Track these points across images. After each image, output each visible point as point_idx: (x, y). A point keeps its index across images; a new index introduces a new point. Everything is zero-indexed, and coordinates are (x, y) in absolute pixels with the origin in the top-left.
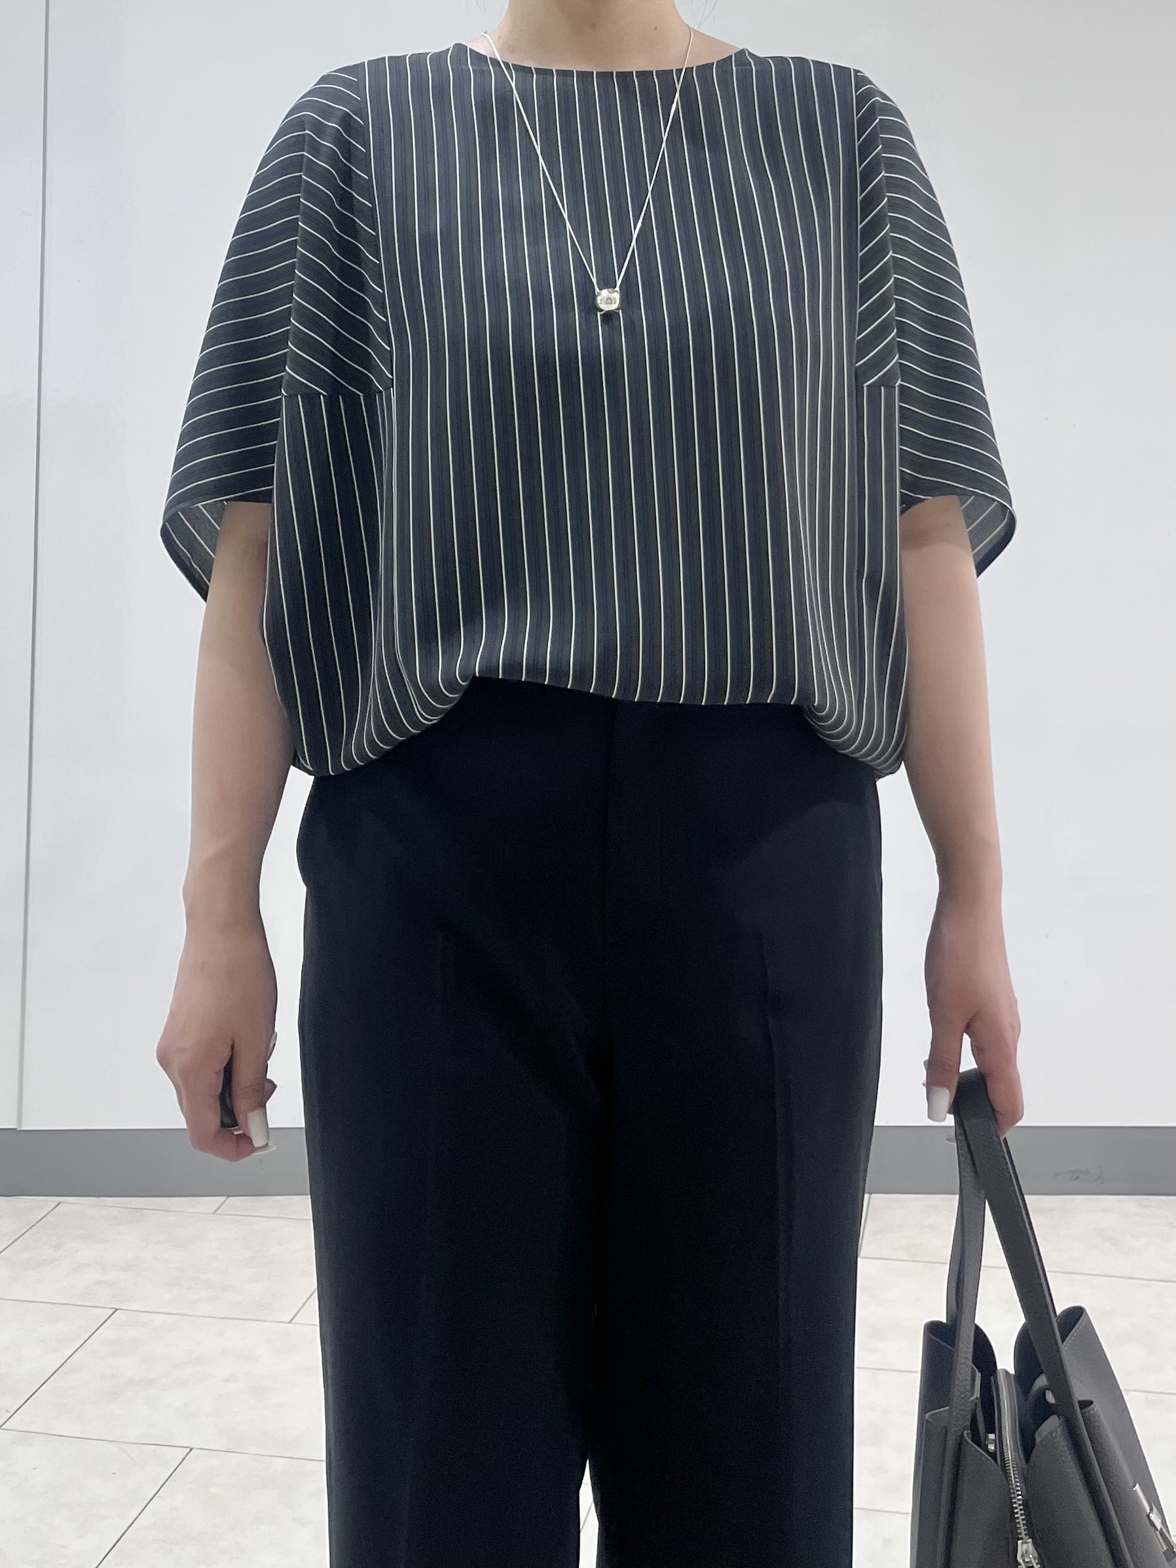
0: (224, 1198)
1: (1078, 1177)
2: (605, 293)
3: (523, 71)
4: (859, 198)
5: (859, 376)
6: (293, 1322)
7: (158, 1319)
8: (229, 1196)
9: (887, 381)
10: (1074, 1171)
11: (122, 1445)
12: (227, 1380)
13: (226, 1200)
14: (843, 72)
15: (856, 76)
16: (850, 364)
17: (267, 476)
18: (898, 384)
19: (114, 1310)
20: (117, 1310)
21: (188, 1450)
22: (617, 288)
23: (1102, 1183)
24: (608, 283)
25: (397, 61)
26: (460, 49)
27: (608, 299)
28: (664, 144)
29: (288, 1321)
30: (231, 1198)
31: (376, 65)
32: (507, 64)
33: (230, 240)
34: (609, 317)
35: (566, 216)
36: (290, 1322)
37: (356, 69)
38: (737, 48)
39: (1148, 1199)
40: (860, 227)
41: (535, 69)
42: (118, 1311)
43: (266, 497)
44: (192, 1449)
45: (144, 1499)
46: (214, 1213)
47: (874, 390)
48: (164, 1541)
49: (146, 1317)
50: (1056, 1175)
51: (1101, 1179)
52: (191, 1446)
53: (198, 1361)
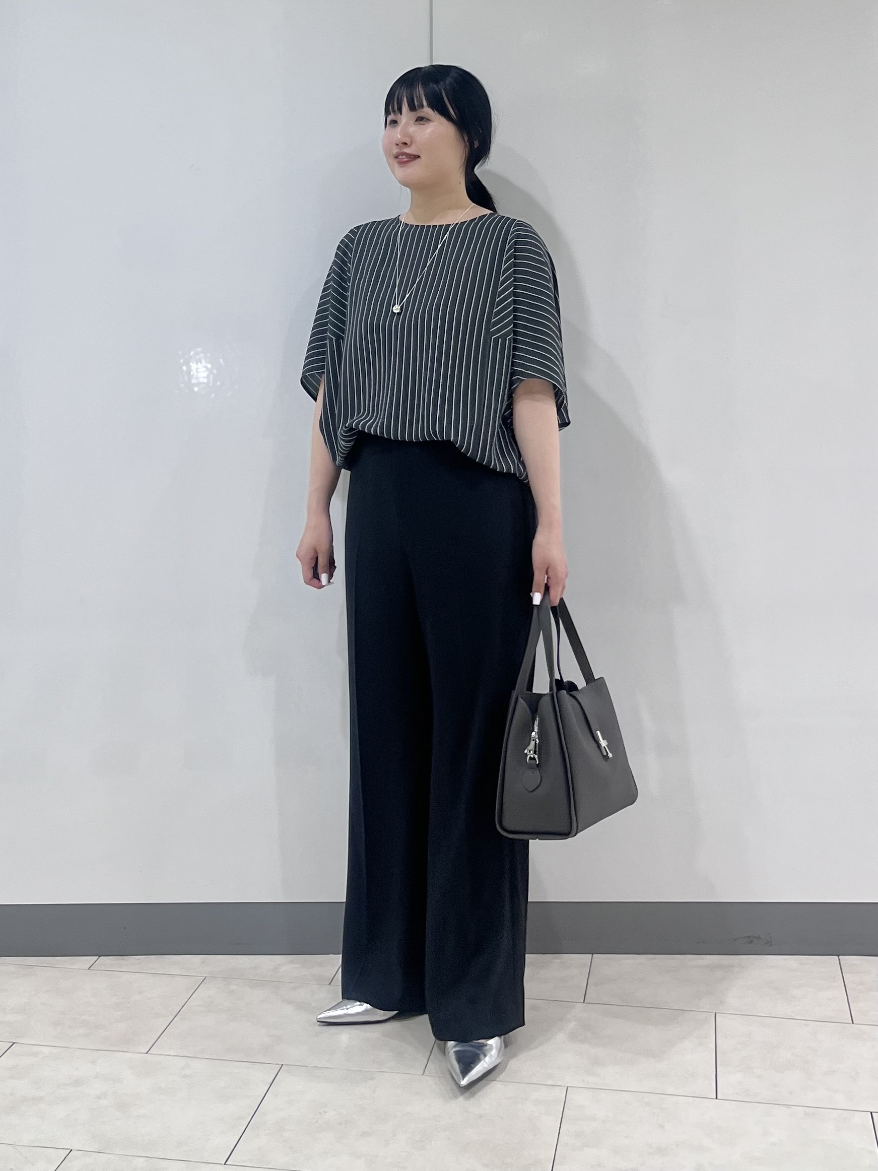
0: (97, 957)
1: (755, 942)
2: (396, 306)
5: (490, 334)
6: (150, 1052)
7: (46, 1050)
8: (100, 956)
10: (749, 937)
11: (18, 1148)
13: (98, 959)
16: (487, 330)
18: (509, 337)
19: (11, 1044)
20: (14, 1043)
21: (69, 1151)
22: (401, 305)
23: (771, 946)
27: (397, 308)
29: (146, 1052)
36: (147, 1053)
39: (806, 958)
42: (15, 1045)
44: (71, 1150)
46: (88, 969)
49: (36, 1049)
50: (735, 940)
51: (769, 943)
52: (72, 1149)
53: (76, 1083)
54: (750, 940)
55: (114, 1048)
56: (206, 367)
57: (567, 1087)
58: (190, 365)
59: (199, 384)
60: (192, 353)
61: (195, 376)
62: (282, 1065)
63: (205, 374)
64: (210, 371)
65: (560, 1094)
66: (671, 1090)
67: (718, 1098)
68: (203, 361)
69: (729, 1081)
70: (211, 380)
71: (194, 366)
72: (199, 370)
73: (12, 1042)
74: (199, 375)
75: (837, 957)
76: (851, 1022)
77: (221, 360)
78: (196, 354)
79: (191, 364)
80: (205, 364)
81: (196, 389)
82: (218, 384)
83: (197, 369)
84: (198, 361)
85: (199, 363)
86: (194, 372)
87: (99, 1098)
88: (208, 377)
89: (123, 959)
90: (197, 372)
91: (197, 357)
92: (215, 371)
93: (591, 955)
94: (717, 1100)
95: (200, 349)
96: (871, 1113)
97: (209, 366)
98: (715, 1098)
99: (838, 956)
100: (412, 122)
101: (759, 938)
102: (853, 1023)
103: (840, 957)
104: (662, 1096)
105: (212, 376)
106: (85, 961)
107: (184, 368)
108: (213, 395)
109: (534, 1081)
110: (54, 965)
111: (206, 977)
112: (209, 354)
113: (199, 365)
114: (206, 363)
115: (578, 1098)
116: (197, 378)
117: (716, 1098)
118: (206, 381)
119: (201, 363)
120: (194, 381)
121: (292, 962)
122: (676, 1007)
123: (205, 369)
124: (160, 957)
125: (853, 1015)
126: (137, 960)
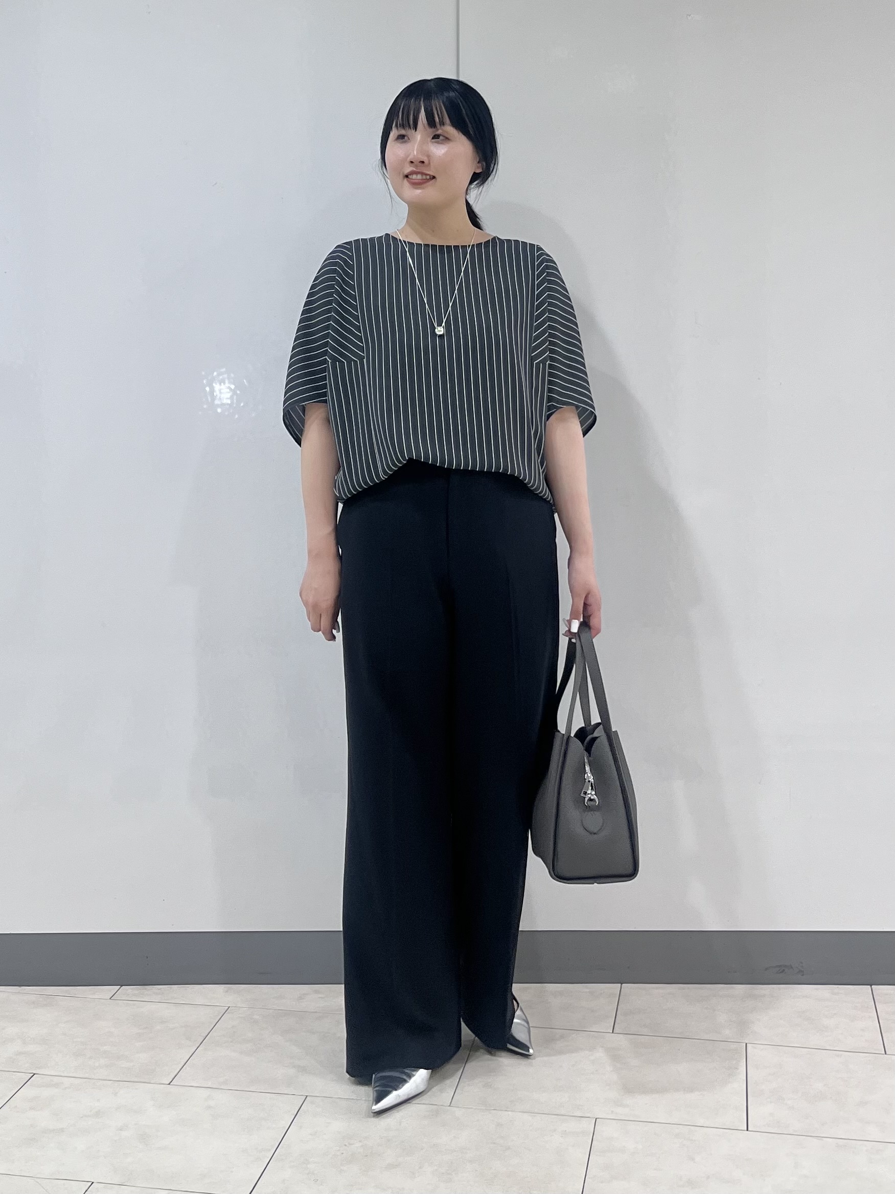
0: (118, 987)
1: (784, 970)
2: (439, 328)
3: (411, 244)
4: (536, 294)
5: (532, 359)
6: (172, 1083)
7: (67, 1081)
8: (122, 986)
9: (544, 362)
10: (781, 966)
11: (38, 1180)
13: (120, 988)
14: (532, 246)
15: (537, 247)
16: (529, 355)
17: (325, 394)
18: (547, 363)
19: (32, 1075)
20: (34, 1074)
21: (90, 1183)
22: (444, 324)
23: (803, 975)
24: (440, 325)
25: (364, 240)
26: (387, 235)
27: (440, 331)
28: (462, 273)
29: (168, 1083)
30: (123, 988)
31: (357, 241)
32: (405, 242)
33: (302, 309)
34: (441, 336)
35: (426, 302)
36: (169, 1084)
37: (349, 243)
38: (492, 236)
39: (838, 987)
40: (536, 304)
41: (416, 244)
43: (325, 401)
44: (93, 1183)
46: (110, 999)
47: (538, 364)
49: (56, 1079)
50: (766, 969)
51: (801, 972)
52: (93, 1181)
53: (98, 1114)
54: (782, 969)
55: (136, 1080)
56: (229, 388)
57: (596, 1119)
58: (213, 386)
59: (223, 405)
60: (215, 374)
61: (218, 397)
62: (307, 1096)
63: (229, 395)
64: (234, 391)
65: (588, 1126)
66: (701, 1122)
67: (749, 1129)
68: (227, 381)
69: (760, 1112)
70: (235, 401)
71: (217, 387)
72: (222, 391)
73: (32, 1073)
74: (222, 396)
75: (869, 986)
76: (883, 1052)
77: (245, 381)
78: (219, 375)
79: (214, 384)
80: (229, 385)
81: (219, 410)
82: (242, 405)
83: (220, 390)
84: (222, 382)
85: (222, 384)
86: (217, 393)
87: (121, 1130)
88: (231, 398)
89: (146, 989)
90: (220, 393)
91: (221, 377)
92: (238, 392)
93: (620, 984)
94: (748, 1132)
95: (223, 370)
97: (233, 387)
98: (746, 1129)
99: (871, 985)
100: (429, 139)
101: (791, 967)
102: (886, 1053)
103: (873, 986)
104: (692, 1127)
105: (235, 397)
106: (107, 991)
107: (208, 389)
108: (237, 416)
109: (563, 1112)
110: (76, 995)
111: (229, 1007)
112: (232, 375)
113: (223, 386)
114: (229, 383)
115: (605, 1130)
116: (220, 399)
118: (229, 402)
119: (224, 383)
120: (217, 402)
121: (317, 992)
122: (707, 1037)
123: (228, 390)
124: (183, 987)
125: (885, 1045)
126: (159, 989)
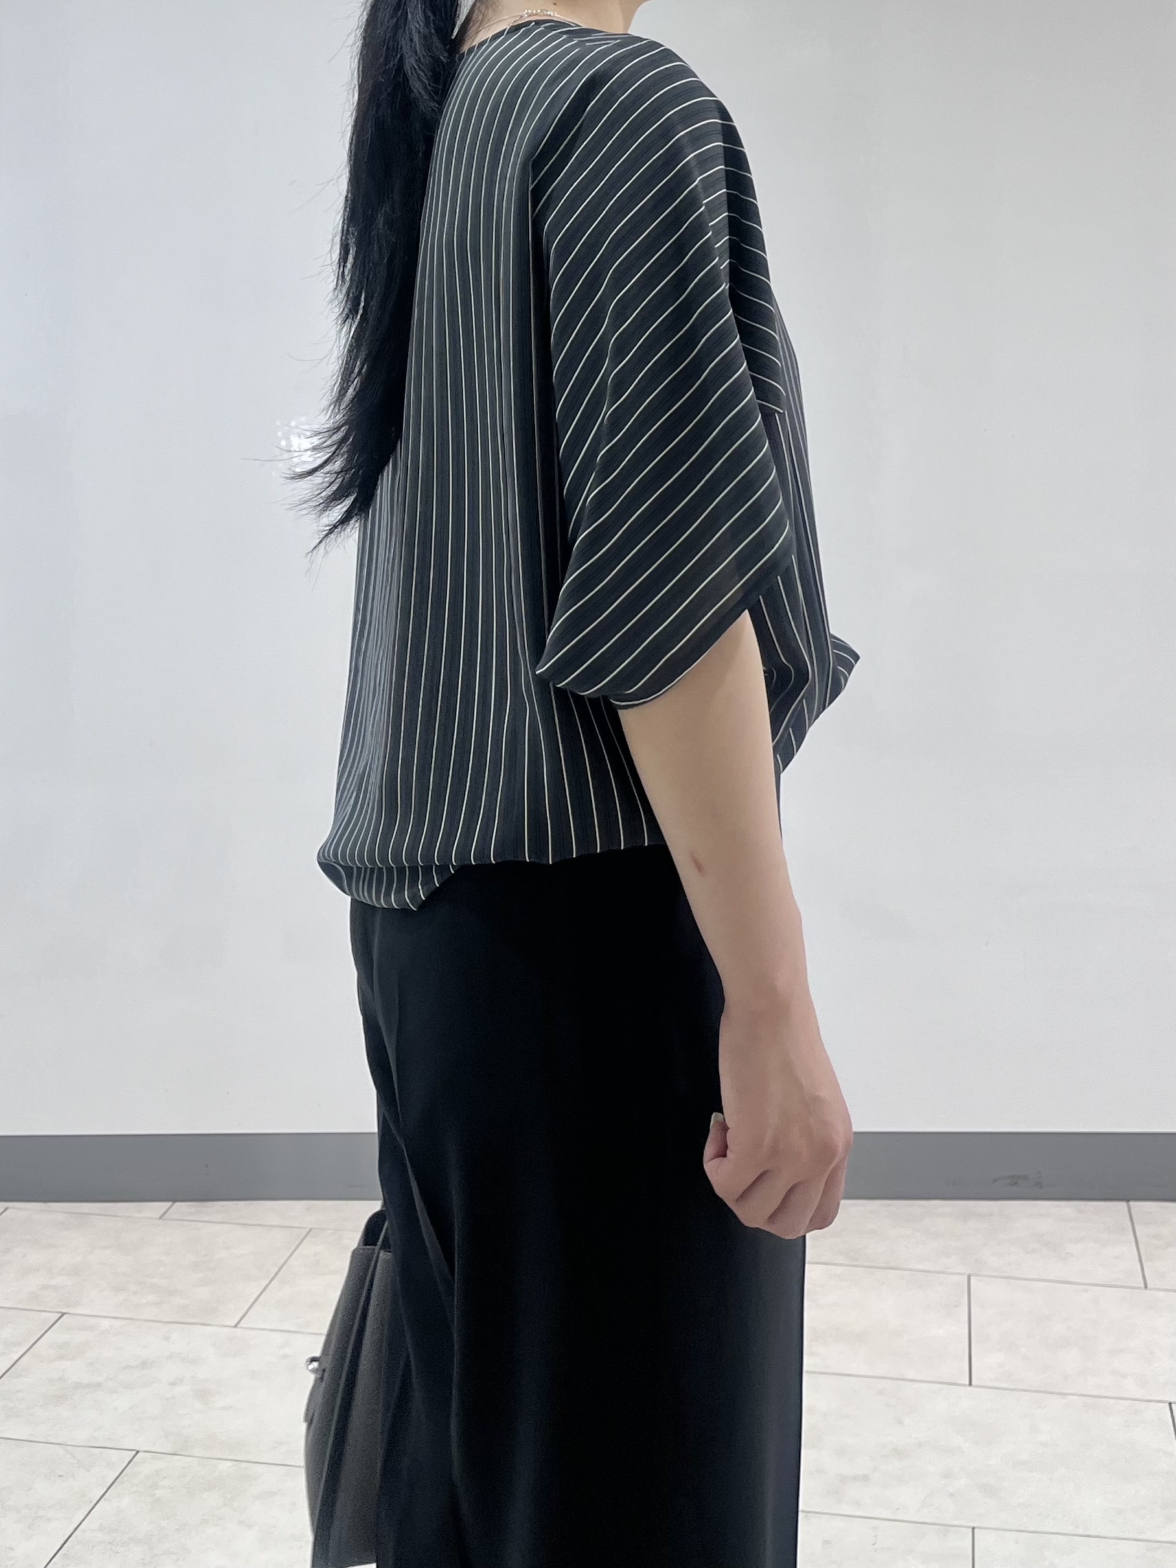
0: (170, 1203)
1: (1017, 1182)
6: (239, 1326)
7: (105, 1324)
8: (175, 1201)
10: (1012, 1177)
11: (70, 1448)
12: (173, 1384)
13: (172, 1205)
19: (60, 1315)
20: (64, 1314)
21: (134, 1453)
23: (1041, 1188)
29: (233, 1325)
30: (178, 1204)
36: (235, 1326)
39: (1085, 1204)
42: (65, 1316)
44: (138, 1452)
45: (91, 1502)
46: (160, 1218)
48: (110, 1543)
49: (93, 1321)
50: (995, 1181)
51: (1039, 1185)
52: (138, 1449)
53: (144, 1364)
54: (1015, 1181)
55: (193, 1321)
66: (911, 1375)
67: (972, 1384)
69: (987, 1363)
73: (60, 1312)
75: (1125, 1203)
76: (1142, 1285)
89: (205, 1205)
94: (970, 1388)
96: (1170, 1404)
98: (967, 1383)
99: (1127, 1201)
101: (1025, 1178)
102: (1146, 1287)
103: (1132, 1203)
104: (900, 1382)
106: (155, 1208)
110: (115, 1211)
111: (311, 1229)
117: (970, 1384)
122: (919, 1267)
124: (252, 1203)
125: (1146, 1277)
126: (223, 1206)
